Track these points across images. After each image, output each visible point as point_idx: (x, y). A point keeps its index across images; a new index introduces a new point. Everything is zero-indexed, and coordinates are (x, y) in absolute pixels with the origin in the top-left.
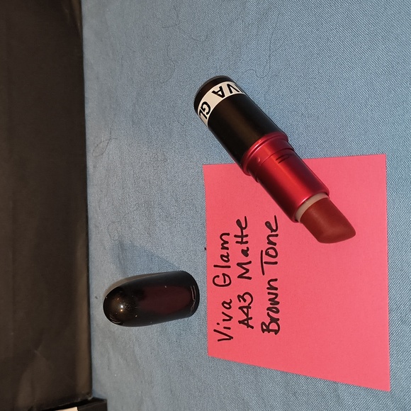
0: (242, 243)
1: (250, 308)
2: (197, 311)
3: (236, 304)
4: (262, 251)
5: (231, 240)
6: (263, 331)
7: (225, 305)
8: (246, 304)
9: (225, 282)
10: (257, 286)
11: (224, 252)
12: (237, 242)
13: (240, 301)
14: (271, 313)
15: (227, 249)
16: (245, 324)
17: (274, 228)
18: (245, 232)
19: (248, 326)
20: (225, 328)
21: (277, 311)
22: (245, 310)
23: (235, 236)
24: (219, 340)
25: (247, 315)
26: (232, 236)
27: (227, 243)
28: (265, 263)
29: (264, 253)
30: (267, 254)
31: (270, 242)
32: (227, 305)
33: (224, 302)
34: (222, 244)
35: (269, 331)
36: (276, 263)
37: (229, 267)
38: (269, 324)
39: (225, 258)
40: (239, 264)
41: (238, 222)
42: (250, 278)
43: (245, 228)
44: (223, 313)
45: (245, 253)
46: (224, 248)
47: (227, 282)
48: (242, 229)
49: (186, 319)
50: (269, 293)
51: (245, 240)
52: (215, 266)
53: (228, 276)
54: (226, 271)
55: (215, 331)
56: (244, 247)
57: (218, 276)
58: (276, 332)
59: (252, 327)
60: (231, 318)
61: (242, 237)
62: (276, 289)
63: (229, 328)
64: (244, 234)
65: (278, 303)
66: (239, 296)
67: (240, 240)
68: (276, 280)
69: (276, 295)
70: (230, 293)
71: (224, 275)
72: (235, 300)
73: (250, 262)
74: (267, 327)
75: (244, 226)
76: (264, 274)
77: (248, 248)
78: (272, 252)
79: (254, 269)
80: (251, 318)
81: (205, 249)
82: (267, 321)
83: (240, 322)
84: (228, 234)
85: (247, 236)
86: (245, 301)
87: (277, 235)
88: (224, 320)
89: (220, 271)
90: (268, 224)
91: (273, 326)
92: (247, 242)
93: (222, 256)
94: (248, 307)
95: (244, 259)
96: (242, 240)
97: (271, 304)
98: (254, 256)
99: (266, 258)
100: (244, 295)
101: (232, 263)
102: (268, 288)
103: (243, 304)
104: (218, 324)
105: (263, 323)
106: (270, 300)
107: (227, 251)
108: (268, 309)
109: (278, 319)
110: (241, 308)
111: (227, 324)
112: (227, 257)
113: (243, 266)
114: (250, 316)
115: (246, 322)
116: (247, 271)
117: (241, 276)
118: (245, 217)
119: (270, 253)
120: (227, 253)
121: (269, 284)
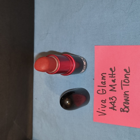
1: (115, 102)
3: (108, 101)
4: (122, 80)
5: (107, 76)
6: (121, 111)
7: (103, 101)
8: (113, 101)
10: (119, 95)
11: (103, 81)
12: (110, 77)
13: (110, 100)
15: (105, 79)
16: (112, 109)
17: (128, 71)
18: (114, 73)
20: (102, 110)
21: (128, 104)
22: (113, 103)
23: (109, 74)
24: (99, 115)
25: (113, 105)
27: (105, 77)
28: (123, 85)
30: (124, 81)
31: (126, 77)
32: (104, 101)
34: (102, 78)
35: (124, 111)
36: (128, 85)
37: (105, 86)
38: (124, 109)
39: (104, 83)
40: (110, 86)
41: (111, 69)
42: (115, 91)
44: (102, 105)
45: (114, 81)
47: (104, 92)
50: (124, 97)
51: (114, 76)
52: (98, 86)
53: (105, 90)
54: (103, 88)
56: (113, 79)
57: (100, 90)
58: (127, 112)
59: (116, 110)
60: (105, 106)
61: (112, 75)
62: (128, 95)
63: (105, 111)
64: (113, 74)
65: (129, 100)
66: (110, 98)
67: (111, 76)
68: (128, 92)
69: (128, 97)
71: (103, 90)
72: (108, 99)
73: (116, 85)
75: (113, 70)
76: (122, 89)
77: (115, 79)
79: (118, 88)
80: (115, 107)
81: (94, 79)
82: (123, 107)
83: (110, 108)
84: (106, 74)
85: (115, 74)
87: (129, 74)
88: (102, 107)
89: (101, 88)
90: (125, 70)
91: (126, 109)
92: (115, 77)
93: (102, 82)
94: (114, 102)
95: (113, 84)
96: (112, 76)
97: (125, 101)
98: (118, 82)
99: (124, 83)
100: (112, 97)
101: (107, 85)
102: (124, 95)
103: (111, 101)
104: (99, 109)
105: (121, 108)
106: (125, 99)
108: (124, 103)
109: (129, 107)
110: (111, 103)
111: (103, 109)
113: (112, 86)
114: (115, 106)
115: (113, 108)
116: (114, 88)
117: (111, 90)
118: (114, 67)
119: (126, 81)
120: (105, 81)
121: (125, 93)
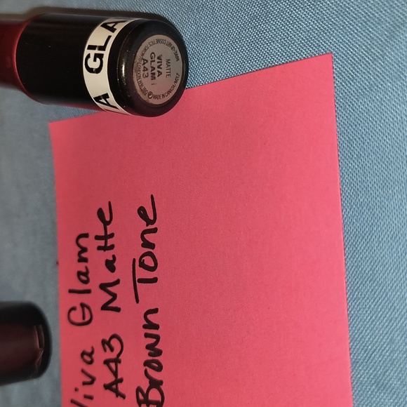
0: (105, 248)
1: (120, 361)
3: (100, 355)
4: (134, 260)
5: (91, 244)
6: (140, 402)
7: (85, 357)
8: (113, 355)
9: (84, 318)
10: (128, 324)
11: (82, 267)
12: (99, 248)
13: (105, 350)
14: (151, 372)
15: (85, 260)
16: (113, 390)
17: (152, 218)
18: (109, 230)
19: (118, 394)
20: (85, 396)
21: (159, 368)
22: (113, 365)
23: (97, 238)
25: (115, 373)
26: (92, 237)
27: (85, 250)
28: (141, 281)
29: (137, 263)
30: (142, 265)
31: (146, 244)
32: (88, 356)
33: (84, 353)
34: (80, 253)
35: (148, 403)
36: (155, 280)
37: (88, 291)
38: (148, 391)
39: (83, 276)
40: (103, 287)
41: (100, 214)
42: (118, 310)
43: (110, 222)
44: (83, 371)
45: (110, 265)
46: (82, 260)
47: (87, 318)
48: (106, 224)
50: (147, 335)
51: (110, 242)
52: (71, 291)
53: (89, 308)
54: (84, 298)
55: (72, 401)
56: (108, 255)
57: (73, 309)
58: (159, 405)
59: (124, 397)
60: (93, 379)
62: (156, 327)
64: (108, 233)
65: (159, 353)
66: (104, 342)
67: (102, 243)
68: (156, 311)
69: (157, 338)
71: (83, 305)
73: (118, 282)
74: (146, 396)
75: (108, 219)
76: (137, 301)
77: (114, 256)
78: (148, 261)
79: (124, 292)
80: (121, 380)
81: (57, 263)
82: (145, 385)
83: (106, 387)
84: (87, 235)
85: (112, 235)
86: (112, 349)
87: (155, 230)
88: (84, 383)
89: (77, 300)
90: (142, 212)
92: (112, 247)
93: (79, 273)
94: (117, 361)
95: (111, 278)
96: (106, 243)
97: (150, 355)
98: (123, 271)
99: (142, 273)
100: (111, 339)
101: (94, 285)
102: (144, 327)
103: (109, 354)
104: (76, 390)
105: (139, 390)
106: (148, 347)
107: (85, 264)
108: (147, 363)
109: (161, 382)
110: (107, 362)
111: (88, 390)
112: (86, 274)
113: (109, 288)
114: (119, 377)
115: (114, 386)
116: (114, 296)
117: (105, 307)
118: (110, 203)
119: (146, 263)
120: (86, 268)
121: (146, 319)
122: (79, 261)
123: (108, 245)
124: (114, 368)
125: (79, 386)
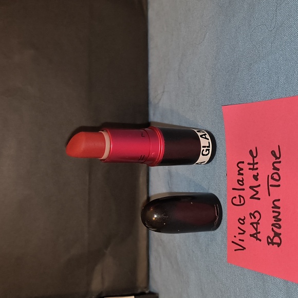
0: (253, 169)
1: (259, 223)
2: (220, 226)
3: (249, 220)
4: (268, 176)
5: (245, 166)
6: (269, 243)
7: (240, 221)
8: (256, 221)
9: (240, 202)
10: (264, 205)
11: (240, 177)
12: (250, 169)
13: (251, 218)
14: (274, 228)
15: (242, 174)
16: (254, 237)
17: (278, 156)
18: (255, 160)
19: (257, 239)
20: (240, 240)
21: (280, 227)
22: (255, 225)
23: (249, 164)
24: (235, 250)
25: (256, 229)
26: (246, 163)
27: (242, 169)
28: (271, 186)
29: (270, 177)
30: (272, 178)
31: (275, 168)
32: (242, 221)
33: (240, 219)
34: (239, 171)
35: (273, 243)
36: (279, 186)
37: (244, 189)
38: (273, 238)
40: (251, 187)
42: (259, 199)
43: (256, 157)
44: (239, 228)
45: (256, 177)
46: (240, 174)
47: (242, 202)
48: (254, 157)
49: (213, 232)
50: (273, 212)
51: (256, 166)
52: (233, 189)
53: (243, 197)
54: (241, 193)
55: (233, 242)
56: (255, 173)
57: (235, 197)
58: (279, 245)
59: (260, 240)
60: (245, 231)
61: (254, 164)
62: (279, 208)
63: (243, 241)
64: (255, 162)
65: (280, 220)
66: (251, 214)
67: (251, 167)
68: (279, 200)
69: (279, 213)
70: (244, 212)
71: (240, 196)
72: (248, 217)
73: (259, 185)
74: (272, 240)
75: (255, 155)
76: (269, 195)
77: (257, 173)
78: (276, 176)
79: (262, 190)
80: (259, 233)
81: (227, 175)
82: (272, 235)
83: (251, 235)
84: (243, 162)
85: (257, 163)
86: (255, 218)
87: (280, 162)
88: (239, 234)
89: (237, 193)
90: (273, 153)
91: (276, 240)
92: (257, 169)
93: (238, 181)
94: (257, 223)
95: (255, 183)
96: (254, 167)
97: (275, 221)
98: (262, 180)
99: (272, 182)
100: (254, 213)
101: (247, 186)
102: (273, 207)
103: (253, 220)
104: (235, 237)
105: (268, 237)
106: (274, 217)
107: (242, 176)
108: (273, 225)
109: (280, 234)
110: (252, 224)
111: (241, 237)
112: (242, 181)
113: (254, 189)
114: (258, 231)
115: (255, 235)
116: (257, 192)
117: (252, 197)
118: (256, 148)
119: (274, 177)
120: (242, 178)
121: (274, 204)
122: (238, 174)
123: (255, 168)
124: (256, 227)
125: (237, 235)
